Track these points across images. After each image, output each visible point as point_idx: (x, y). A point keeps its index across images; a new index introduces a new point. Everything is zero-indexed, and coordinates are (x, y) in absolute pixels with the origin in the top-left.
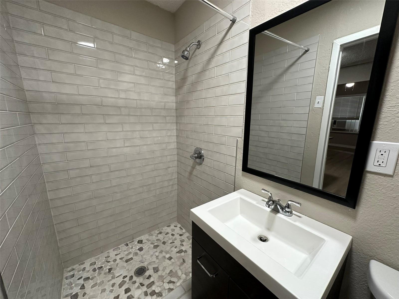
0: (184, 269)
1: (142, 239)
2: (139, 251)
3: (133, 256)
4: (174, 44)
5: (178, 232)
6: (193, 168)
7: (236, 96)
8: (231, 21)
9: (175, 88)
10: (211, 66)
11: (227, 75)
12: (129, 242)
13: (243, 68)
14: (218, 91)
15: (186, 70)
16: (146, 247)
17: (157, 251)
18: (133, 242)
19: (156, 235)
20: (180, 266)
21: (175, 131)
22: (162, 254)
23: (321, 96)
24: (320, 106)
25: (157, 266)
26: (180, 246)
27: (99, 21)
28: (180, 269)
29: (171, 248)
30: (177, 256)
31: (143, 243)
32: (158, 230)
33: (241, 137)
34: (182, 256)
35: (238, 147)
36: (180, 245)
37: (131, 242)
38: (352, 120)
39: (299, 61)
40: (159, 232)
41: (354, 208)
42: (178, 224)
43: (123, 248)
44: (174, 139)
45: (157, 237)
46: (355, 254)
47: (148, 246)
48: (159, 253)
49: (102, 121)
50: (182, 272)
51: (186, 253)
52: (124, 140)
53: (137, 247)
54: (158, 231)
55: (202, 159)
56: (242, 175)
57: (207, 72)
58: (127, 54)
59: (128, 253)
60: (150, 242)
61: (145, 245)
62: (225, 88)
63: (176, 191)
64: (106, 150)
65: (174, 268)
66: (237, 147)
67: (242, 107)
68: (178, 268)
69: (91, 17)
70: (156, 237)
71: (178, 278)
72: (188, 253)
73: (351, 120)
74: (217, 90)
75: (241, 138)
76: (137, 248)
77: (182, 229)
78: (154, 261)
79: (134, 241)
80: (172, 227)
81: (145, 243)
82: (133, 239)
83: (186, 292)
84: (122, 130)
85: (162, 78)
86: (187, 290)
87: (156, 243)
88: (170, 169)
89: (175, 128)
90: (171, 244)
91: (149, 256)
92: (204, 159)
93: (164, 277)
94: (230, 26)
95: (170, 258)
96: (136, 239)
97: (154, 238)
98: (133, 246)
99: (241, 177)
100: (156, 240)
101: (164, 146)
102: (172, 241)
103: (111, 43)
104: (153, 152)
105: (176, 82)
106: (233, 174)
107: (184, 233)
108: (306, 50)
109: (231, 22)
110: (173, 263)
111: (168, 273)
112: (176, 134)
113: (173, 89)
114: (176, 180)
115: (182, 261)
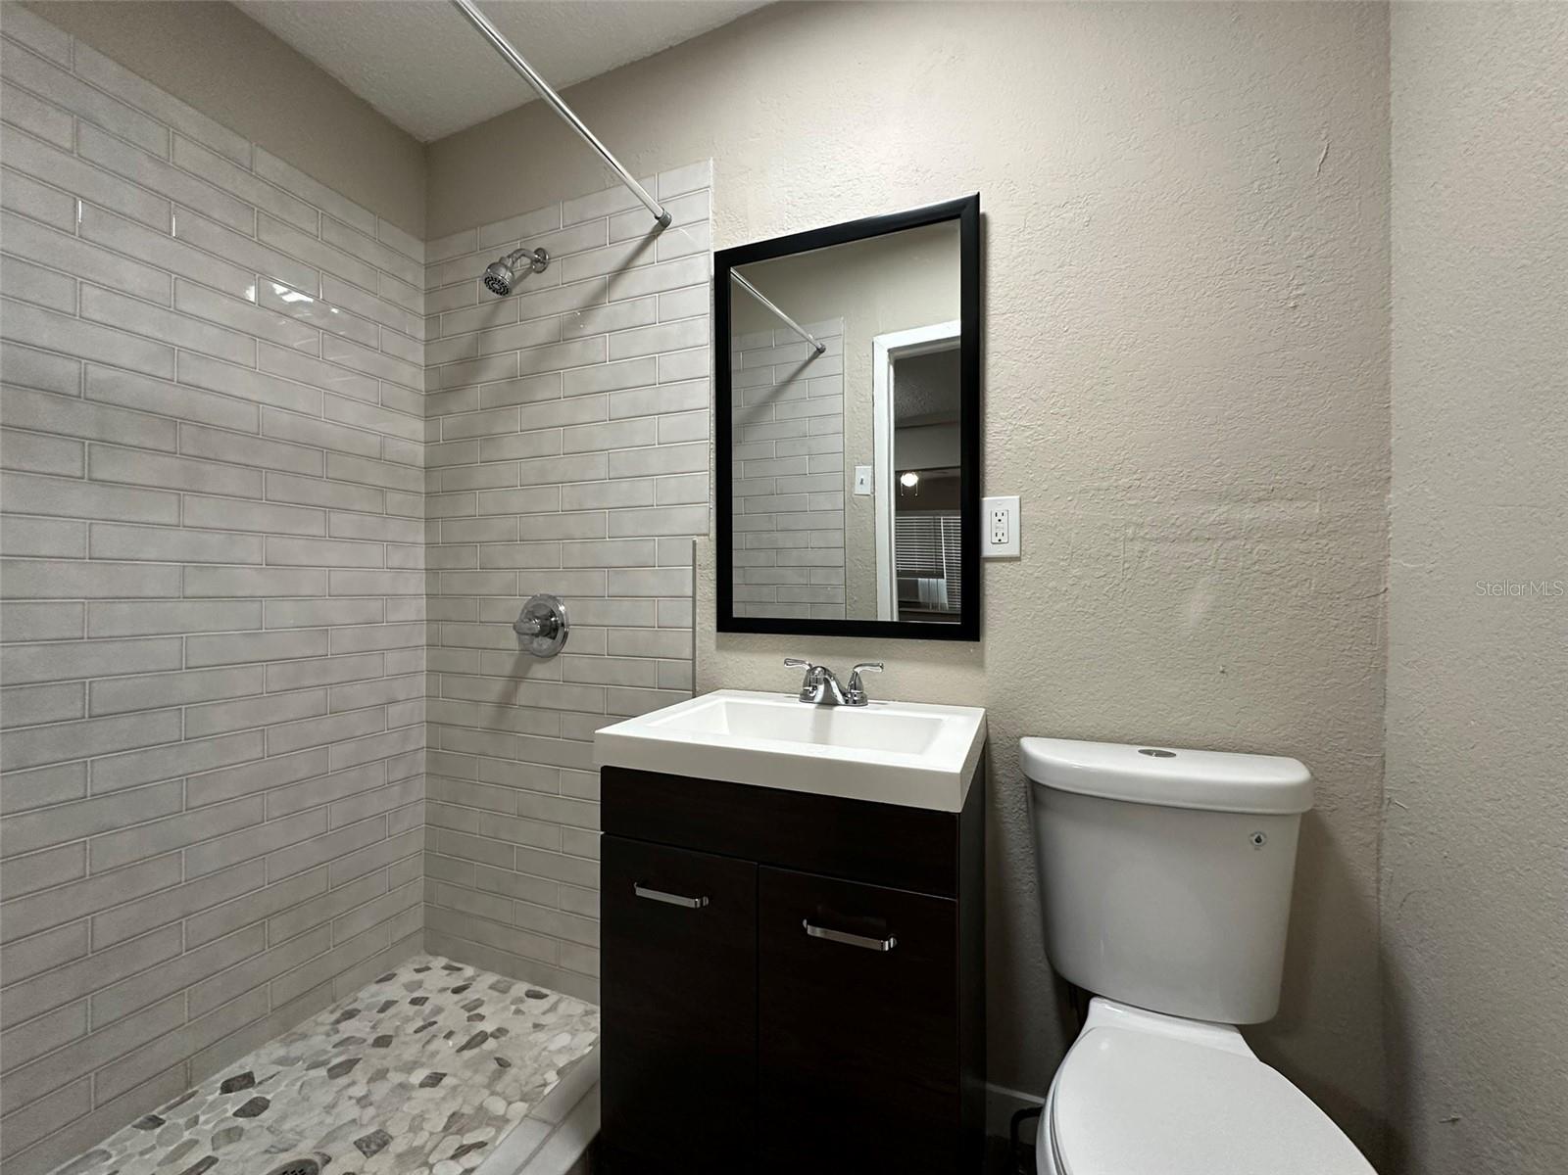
0: (514, 1084)
1: (247, 1071)
2: (241, 1119)
3: (214, 1149)
4: (426, 240)
5: (441, 985)
6: (517, 678)
7: (684, 417)
8: (657, 218)
9: (423, 390)
10: (590, 329)
11: (651, 358)
12: (162, 1108)
13: (700, 342)
14: (620, 403)
15: (485, 329)
16: (282, 1088)
17: (353, 1083)
18: (192, 1100)
19: (328, 1027)
20: (488, 1086)
21: (421, 551)
22: (387, 1080)
23: (865, 465)
24: (866, 490)
25: (372, 1129)
26: (470, 1025)
27: (114, 68)
28: (493, 1093)
29: (423, 1046)
30: (466, 1058)
31: (257, 1081)
32: (334, 1006)
33: (705, 531)
34: (491, 1052)
35: (697, 563)
36: (468, 1021)
37: (178, 1105)
38: (931, 580)
39: (807, 373)
40: (343, 1015)
41: (978, 640)
42: (431, 958)
43: (128, 1143)
44: (417, 584)
45: (338, 1035)
46: (995, 746)
47: (298, 1079)
48: (368, 1083)
49: (75, 469)
50: (505, 1099)
51: (505, 1035)
52: (184, 566)
53: (228, 1106)
54: (332, 1012)
55: (560, 635)
56: (720, 647)
57: (576, 347)
58: (232, 222)
59: (172, 1152)
60: (300, 1063)
61: (279, 1083)
62: (644, 394)
63: (422, 808)
64: (80, 607)
65: (464, 1101)
66: (694, 565)
67: (705, 446)
68: (486, 1092)
69: (72, 37)
70: (329, 1038)
71: (495, 1123)
72: (512, 1034)
73: (927, 580)
74: (616, 398)
75: (704, 535)
76: (226, 1111)
77: (459, 969)
78: (350, 1118)
79: (196, 1092)
80: (406, 975)
81: (271, 1077)
82: (189, 1084)
83: (555, 1126)
84: (174, 521)
85: (374, 343)
86: (561, 1118)
87: (337, 1055)
88: (393, 710)
89: (421, 538)
90: (419, 1035)
91: (317, 1112)
92: (566, 635)
93: (427, 1149)
94: (652, 232)
95: (435, 1080)
96: (204, 1084)
97: (318, 1041)
98: (199, 1113)
99: (715, 652)
100: (334, 1047)
101: (375, 606)
102: (424, 1020)
103: (162, 162)
104: (324, 629)
105: (429, 368)
106: (687, 653)
107: (473, 979)
108: (818, 349)
109: (657, 221)
110: (454, 1088)
111: (440, 1128)
112: (426, 563)
113: (414, 390)
114: (423, 755)
115: (494, 1066)
